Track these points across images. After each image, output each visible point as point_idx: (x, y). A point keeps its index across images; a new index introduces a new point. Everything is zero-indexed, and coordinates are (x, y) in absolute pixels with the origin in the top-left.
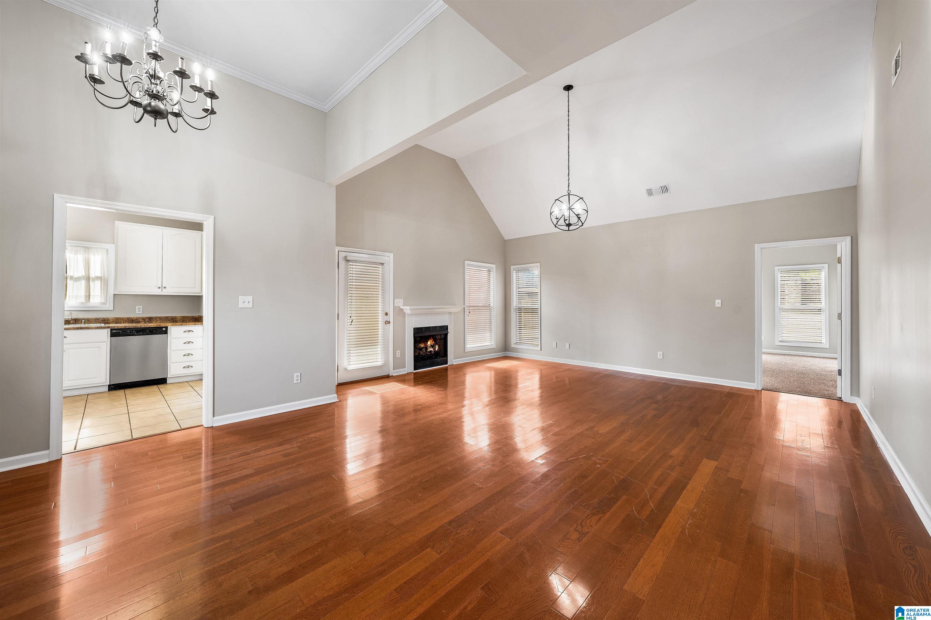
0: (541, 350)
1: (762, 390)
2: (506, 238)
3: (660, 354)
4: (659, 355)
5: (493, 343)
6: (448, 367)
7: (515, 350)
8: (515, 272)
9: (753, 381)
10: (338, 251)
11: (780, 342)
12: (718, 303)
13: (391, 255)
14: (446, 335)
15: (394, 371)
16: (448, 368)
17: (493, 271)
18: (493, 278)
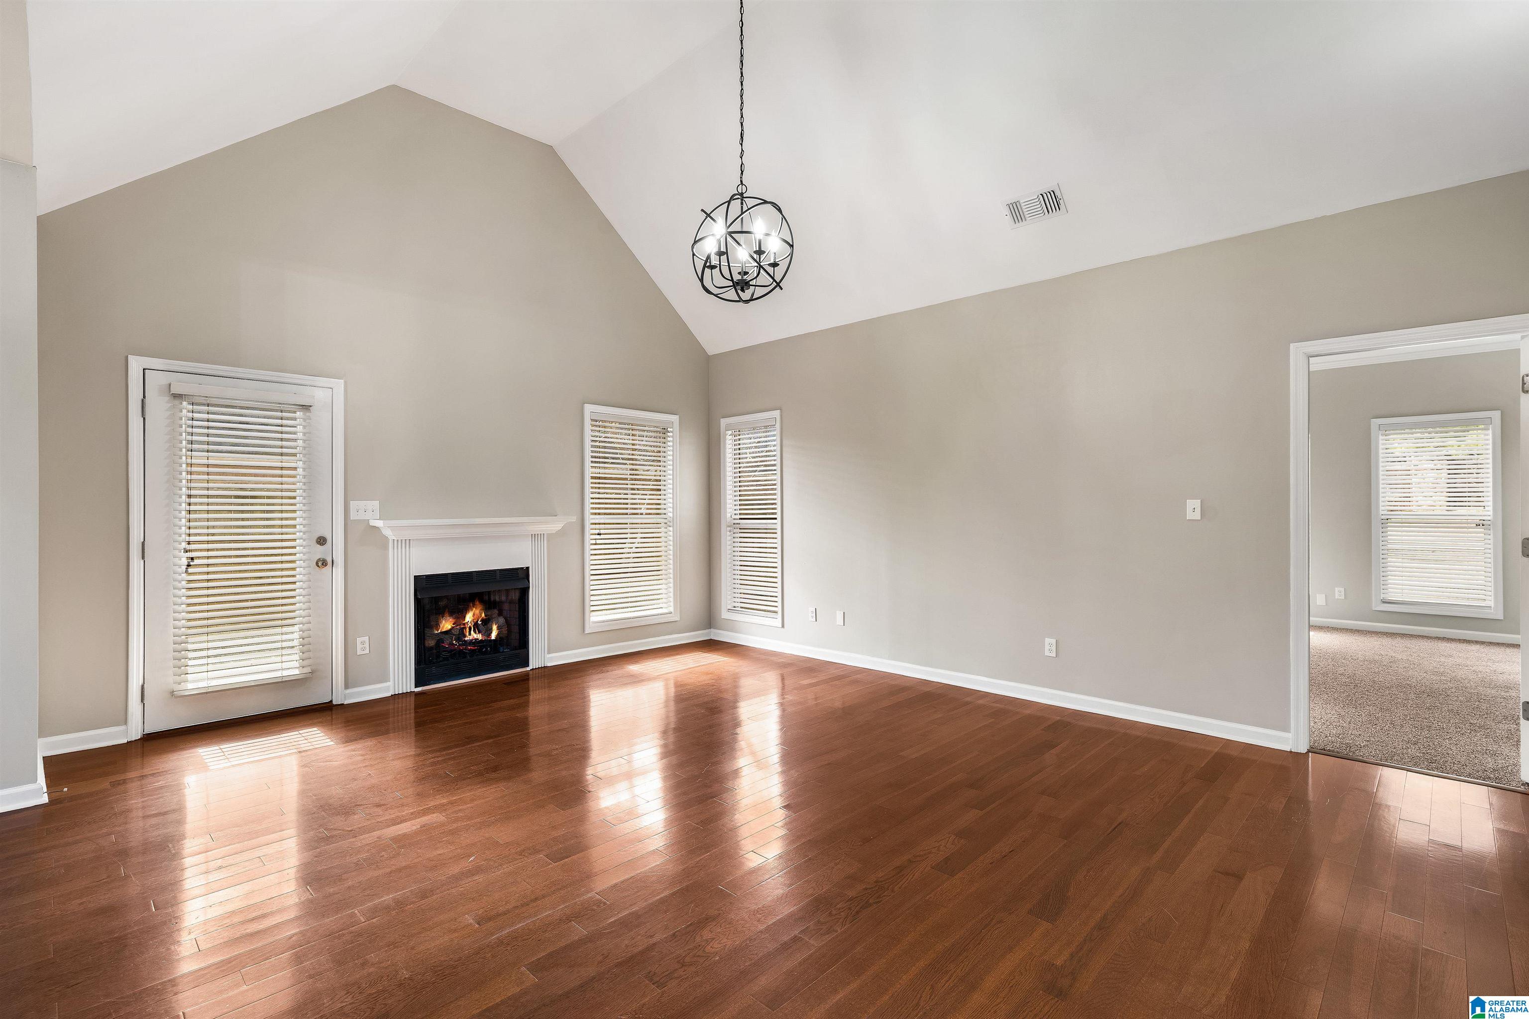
0: (783, 626)
1: (1309, 751)
2: (711, 350)
3: (1050, 645)
4: (1047, 647)
5: (671, 609)
6: (531, 673)
7: (731, 626)
8: (730, 432)
9: (1285, 728)
10: (144, 369)
11: (1383, 602)
12: (1193, 509)
13: (339, 385)
14: (525, 592)
15: (348, 691)
16: (531, 676)
17: (672, 432)
18: (671, 448)
